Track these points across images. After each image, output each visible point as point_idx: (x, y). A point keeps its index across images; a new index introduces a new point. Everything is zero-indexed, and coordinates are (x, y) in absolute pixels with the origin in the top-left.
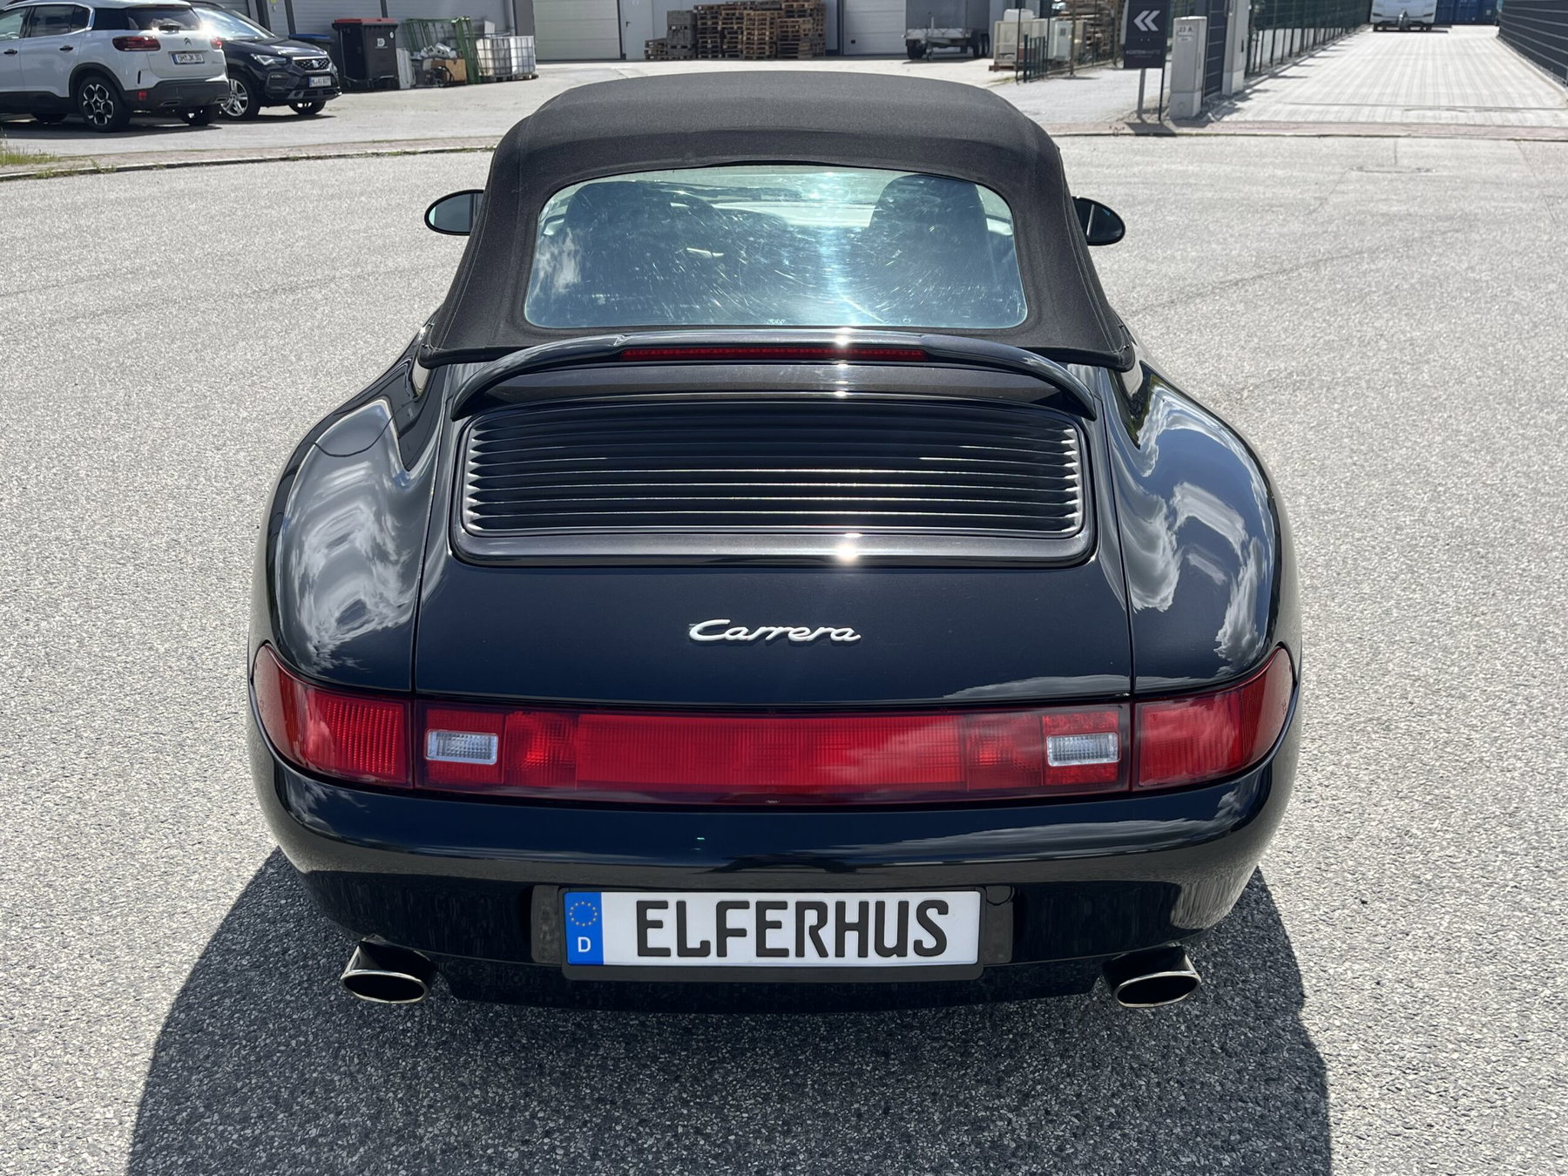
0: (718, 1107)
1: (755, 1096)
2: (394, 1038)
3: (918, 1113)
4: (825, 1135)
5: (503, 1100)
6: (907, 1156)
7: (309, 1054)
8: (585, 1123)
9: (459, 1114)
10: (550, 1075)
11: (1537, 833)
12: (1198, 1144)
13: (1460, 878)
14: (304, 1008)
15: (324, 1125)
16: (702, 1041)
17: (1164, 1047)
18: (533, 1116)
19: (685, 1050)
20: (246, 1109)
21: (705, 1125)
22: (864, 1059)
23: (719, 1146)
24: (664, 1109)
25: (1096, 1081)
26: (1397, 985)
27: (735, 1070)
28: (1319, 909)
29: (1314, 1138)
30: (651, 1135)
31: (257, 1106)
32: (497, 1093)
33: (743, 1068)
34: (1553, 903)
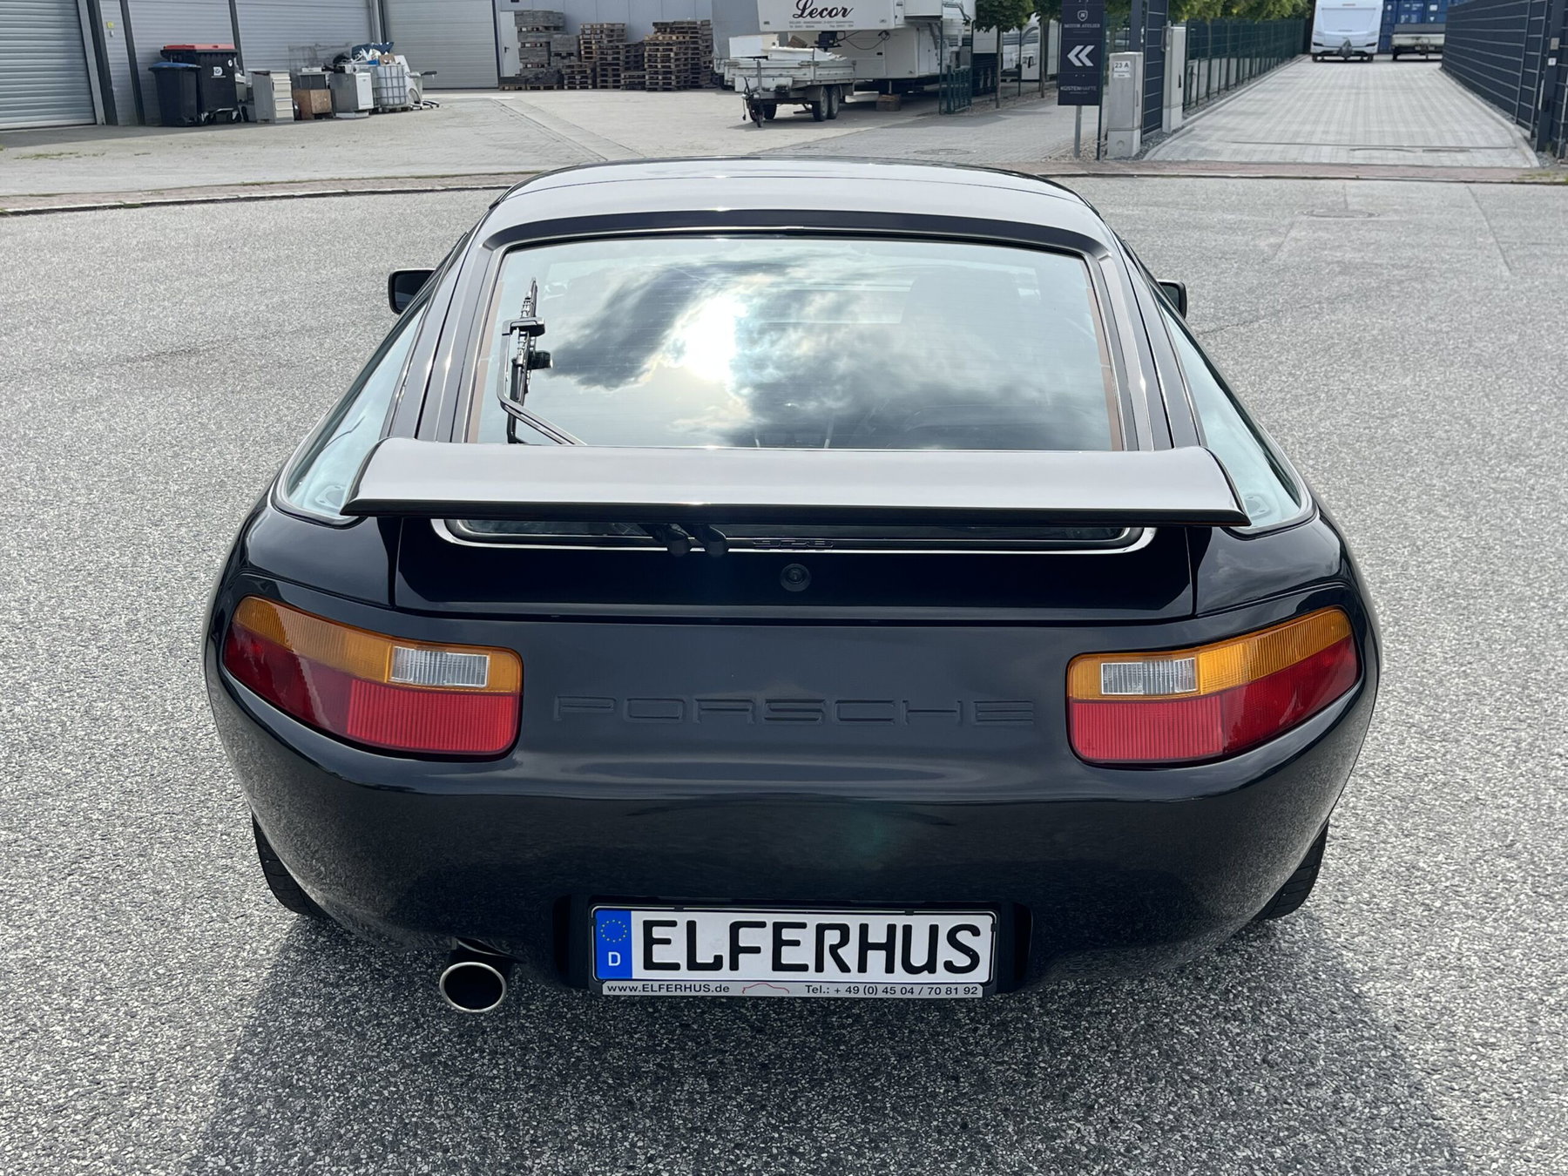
0: (806, 1130)
1: (839, 1119)
2: (484, 1085)
3: (993, 1126)
4: (910, 1149)
5: (601, 1134)
6: (989, 1163)
7: (404, 1102)
8: (684, 1149)
9: (562, 1147)
10: (641, 1109)
11: (1534, 863)
12: (1250, 1141)
13: (1466, 905)
14: (387, 1062)
15: (434, 1162)
16: (780, 1073)
17: (1211, 1061)
18: (633, 1145)
19: (765, 1083)
20: (354, 1151)
21: (798, 1146)
22: (935, 1083)
23: (814, 1163)
24: (756, 1133)
25: (1152, 1092)
26: (1416, 1000)
27: (816, 1098)
28: (1339, 937)
29: (1354, 1130)
30: (748, 1156)
31: (365, 1148)
32: (594, 1127)
33: (824, 1096)
34: (1551, 924)
